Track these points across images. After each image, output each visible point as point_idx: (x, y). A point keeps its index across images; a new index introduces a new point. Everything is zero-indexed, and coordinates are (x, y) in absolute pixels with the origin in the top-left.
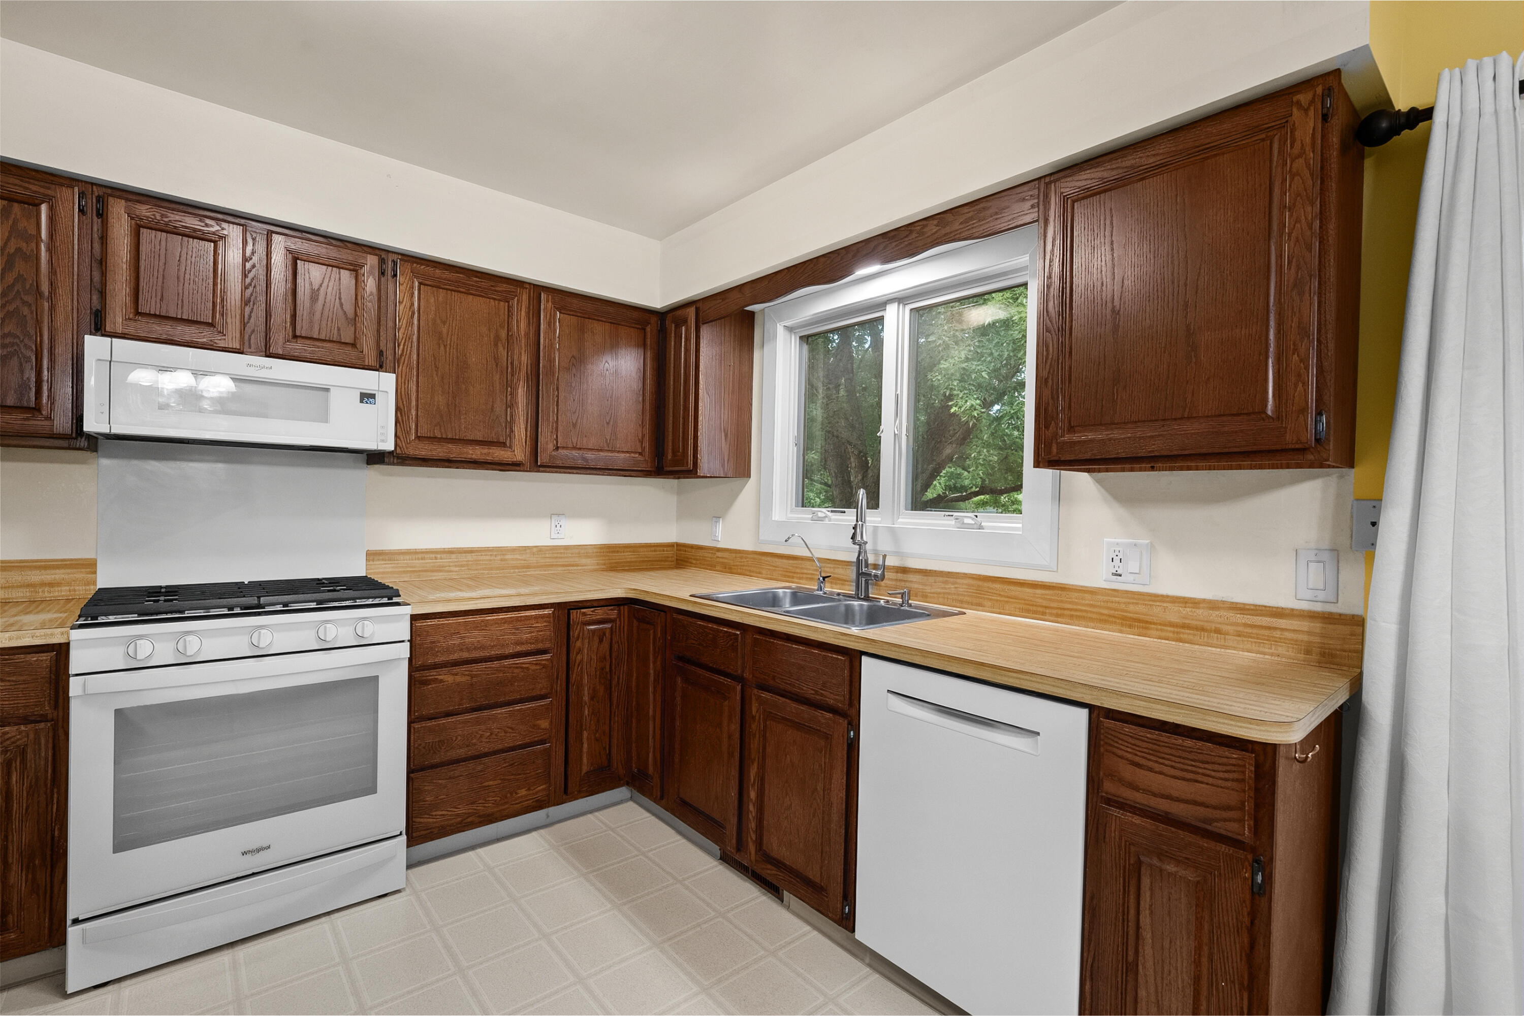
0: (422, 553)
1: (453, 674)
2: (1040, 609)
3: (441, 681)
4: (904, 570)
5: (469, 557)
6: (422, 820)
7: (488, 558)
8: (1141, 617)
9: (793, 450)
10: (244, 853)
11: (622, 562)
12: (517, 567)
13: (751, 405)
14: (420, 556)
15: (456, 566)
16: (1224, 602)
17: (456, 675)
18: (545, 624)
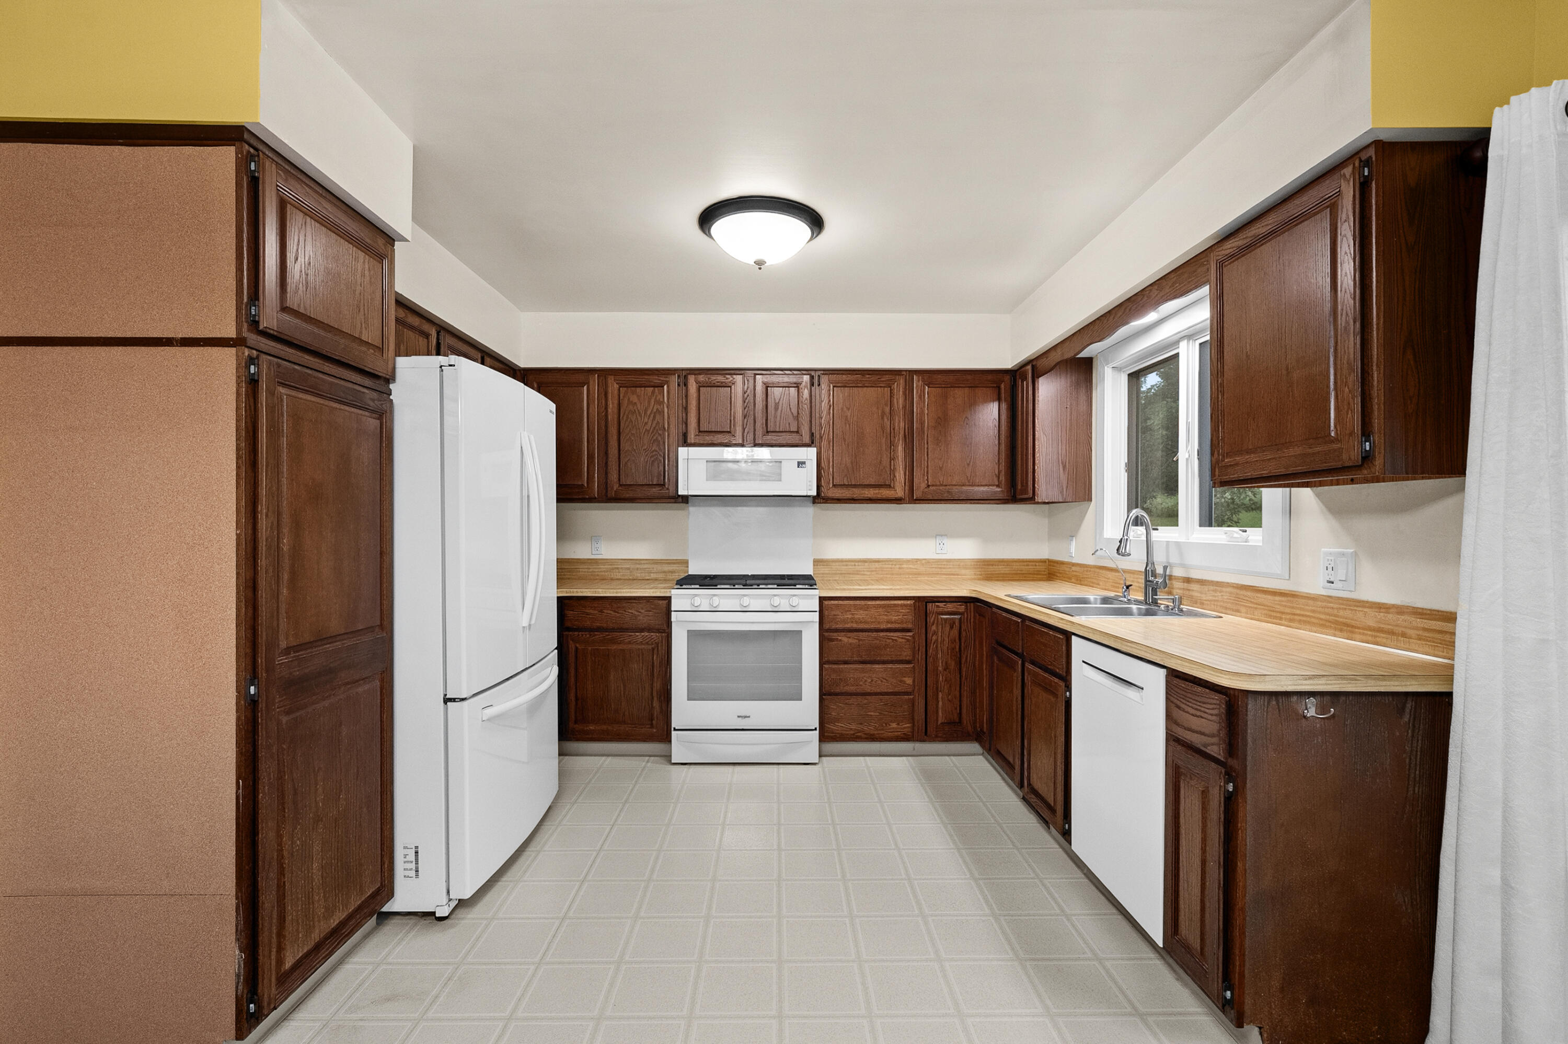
0: (846, 561)
1: (848, 637)
2: (1278, 615)
3: (840, 640)
4: (1188, 580)
5: (877, 565)
6: (830, 726)
7: (890, 566)
8: (1349, 621)
9: (1124, 476)
10: (738, 717)
11: (996, 574)
12: (911, 574)
13: (1091, 438)
14: (845, 563)
15: (868, 571)
16: (1408, 607)
17: (849, 638)
18: (908, 611)
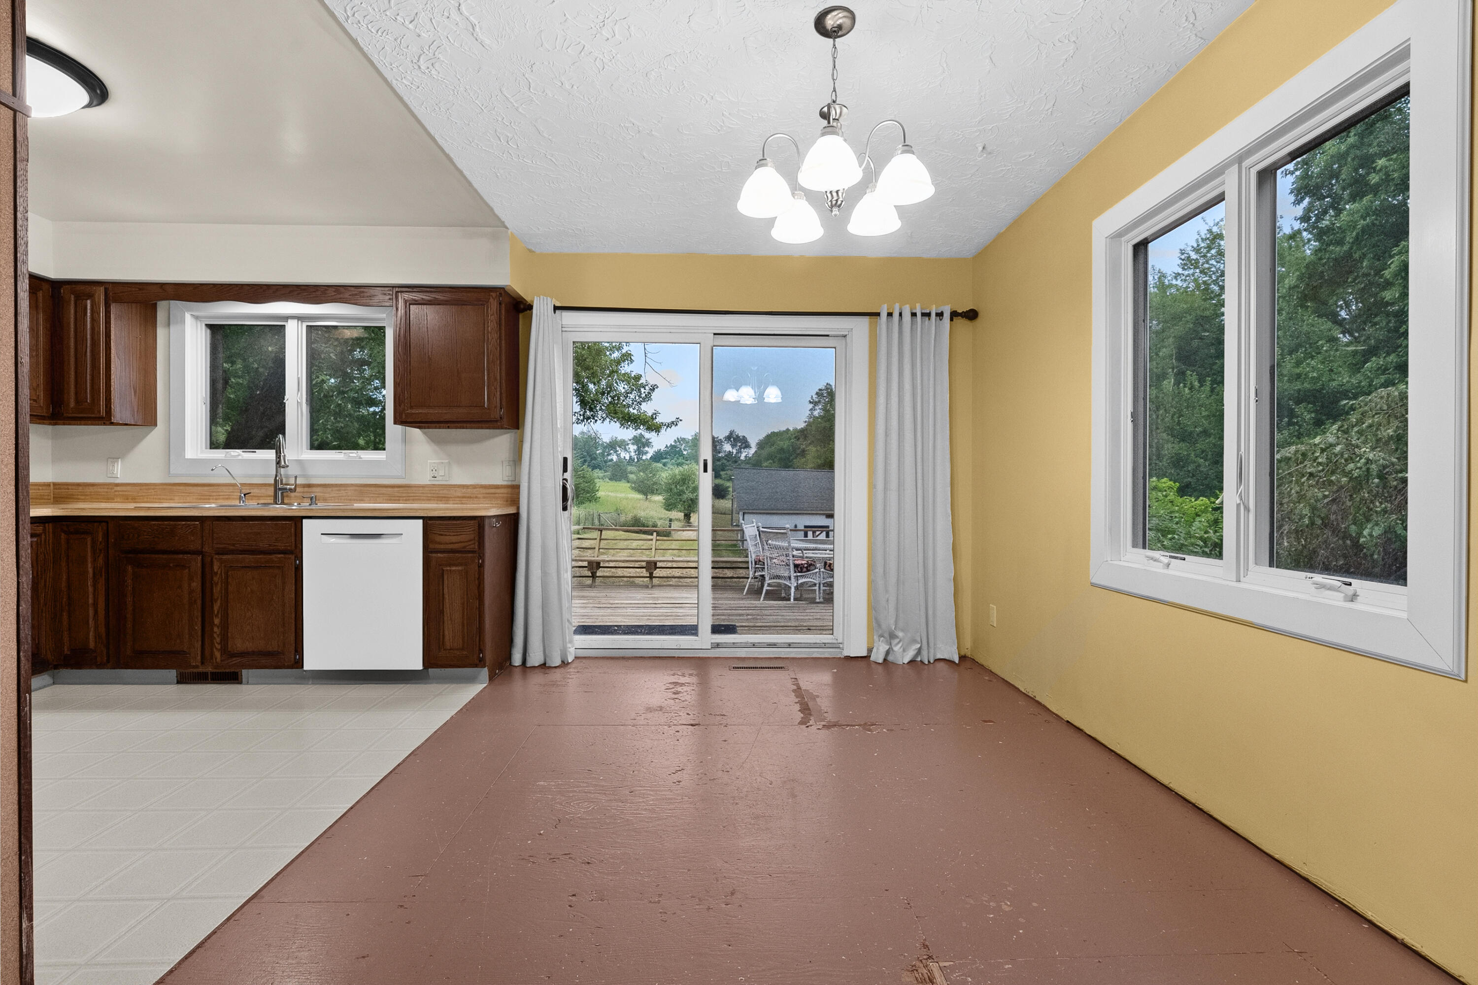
2: (398, 498)
8: (447, 495)
9: (202, 407)
13: (156, 370)
16: (478, 485)
